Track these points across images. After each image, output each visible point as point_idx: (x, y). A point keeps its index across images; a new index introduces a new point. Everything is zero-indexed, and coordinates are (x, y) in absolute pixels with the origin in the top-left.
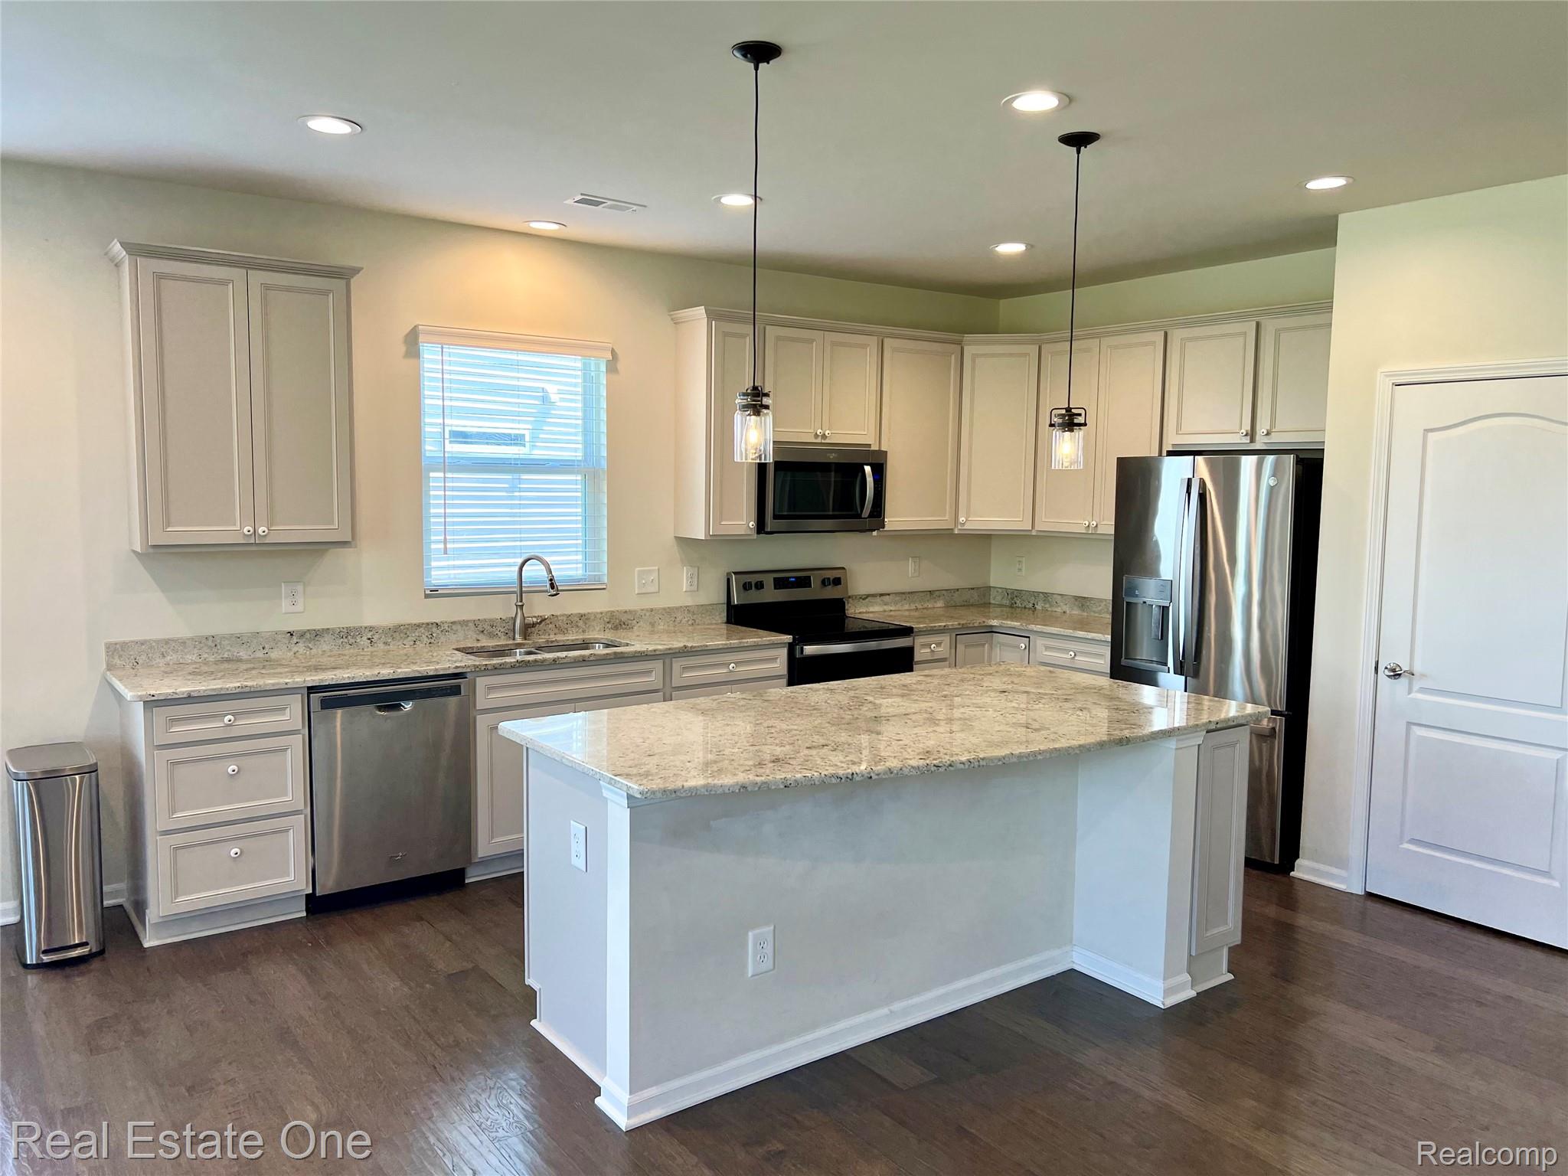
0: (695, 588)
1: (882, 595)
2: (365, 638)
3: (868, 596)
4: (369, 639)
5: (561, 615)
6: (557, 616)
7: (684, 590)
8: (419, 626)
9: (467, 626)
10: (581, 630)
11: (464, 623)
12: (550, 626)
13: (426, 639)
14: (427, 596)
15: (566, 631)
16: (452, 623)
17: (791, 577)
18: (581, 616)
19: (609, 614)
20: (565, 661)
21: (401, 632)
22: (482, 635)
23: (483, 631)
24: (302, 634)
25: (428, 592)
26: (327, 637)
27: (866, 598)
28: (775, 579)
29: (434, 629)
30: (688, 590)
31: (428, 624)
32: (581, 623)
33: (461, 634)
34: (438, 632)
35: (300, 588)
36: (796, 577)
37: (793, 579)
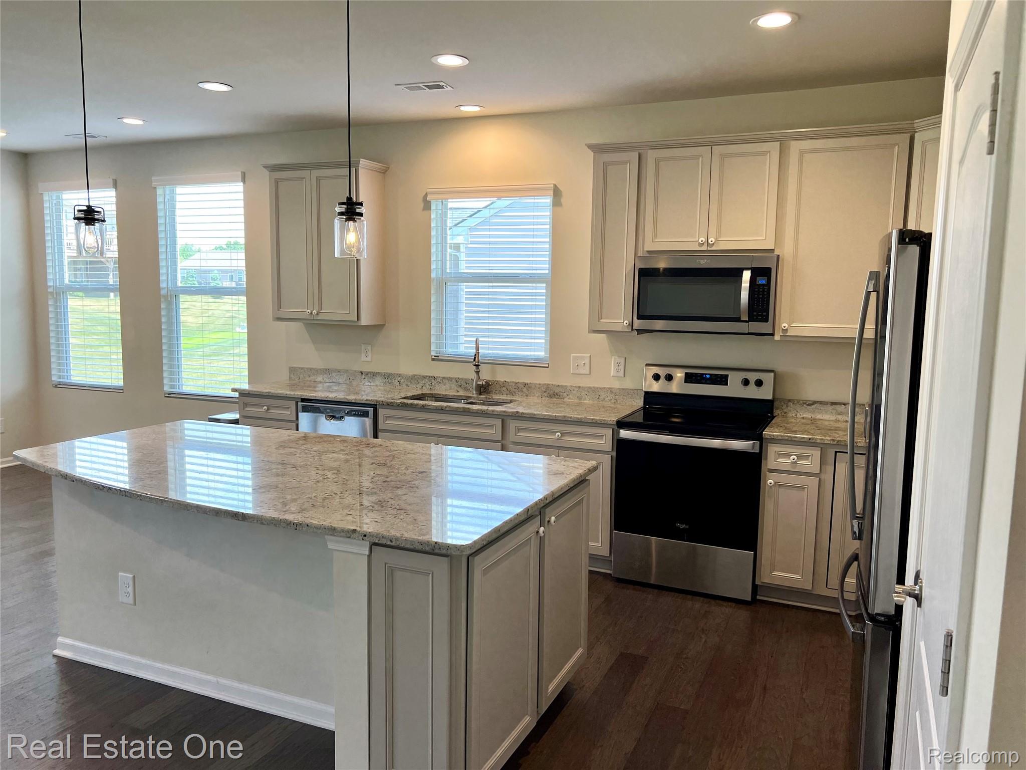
0: (621, 374)
1: (833, 404)
2: (396, 381)
3: (814, 403)
4: (399, 381)
5: (511, 382)
6: (508, 382)
7: (612, 375)
8: (425, 377)
9: (451, 381)
10: (524, 395)
11: (450, 379)
12: (504, 389)
13: (428, 386)
14: (433, 360)
15: (514, 394)
17: (706, 374)
18: (526, 384)
19: (545, 386)
20: (429, 407)
21: (415, 379)
22: (460, 388)
23: (461, 386)
24: (367, 374)
25: (433, 357)
26: (379, 377)
27: (813, 404)
29: (433, 381)
30: (615, 375)
31: (430, 377)
32: (525, 389)
33: (448, 386)
34: (435, 382)
35: (369, 348)
36: (711, 375)
37: (708, 376)
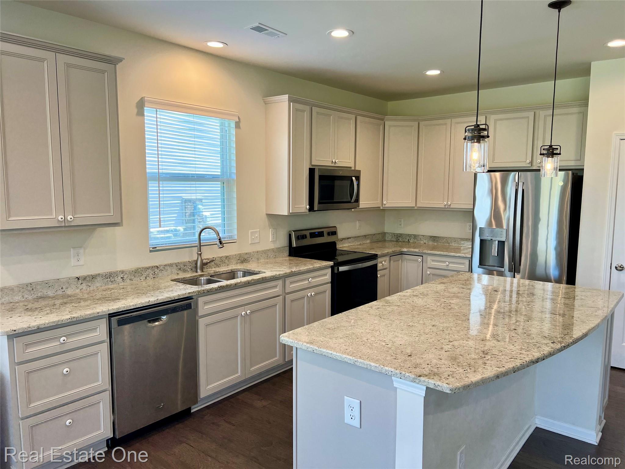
0: (275, 239)
1: (348, 238)
2: (119, 278)
3: (343, 239)
4: (122, 278)
6: (216, 258)
7: (270, 241)
8: (148, 268)
9: (172, 266)
10: (226, 265)
13: (152, 276)
14: (151, 251)
15: (219, 266)
16: (165, 266)
17: (316, 232)
18: (227, 257)
19: (238, 255)
21: (139, 272)
22: (180, 271)
23: (180, 269)
24: (85, 278)
25: (151, 249)
26: (99, 279)
28: (310, 233)
29: (156, 270)
30: (272, 241)
31: (153, 267)
34: (158, 271)
35: (81, 251)
36: (318, 232)
37: (317, 233)
